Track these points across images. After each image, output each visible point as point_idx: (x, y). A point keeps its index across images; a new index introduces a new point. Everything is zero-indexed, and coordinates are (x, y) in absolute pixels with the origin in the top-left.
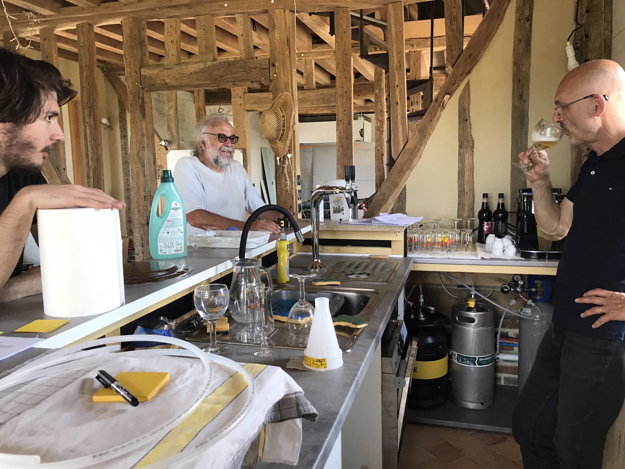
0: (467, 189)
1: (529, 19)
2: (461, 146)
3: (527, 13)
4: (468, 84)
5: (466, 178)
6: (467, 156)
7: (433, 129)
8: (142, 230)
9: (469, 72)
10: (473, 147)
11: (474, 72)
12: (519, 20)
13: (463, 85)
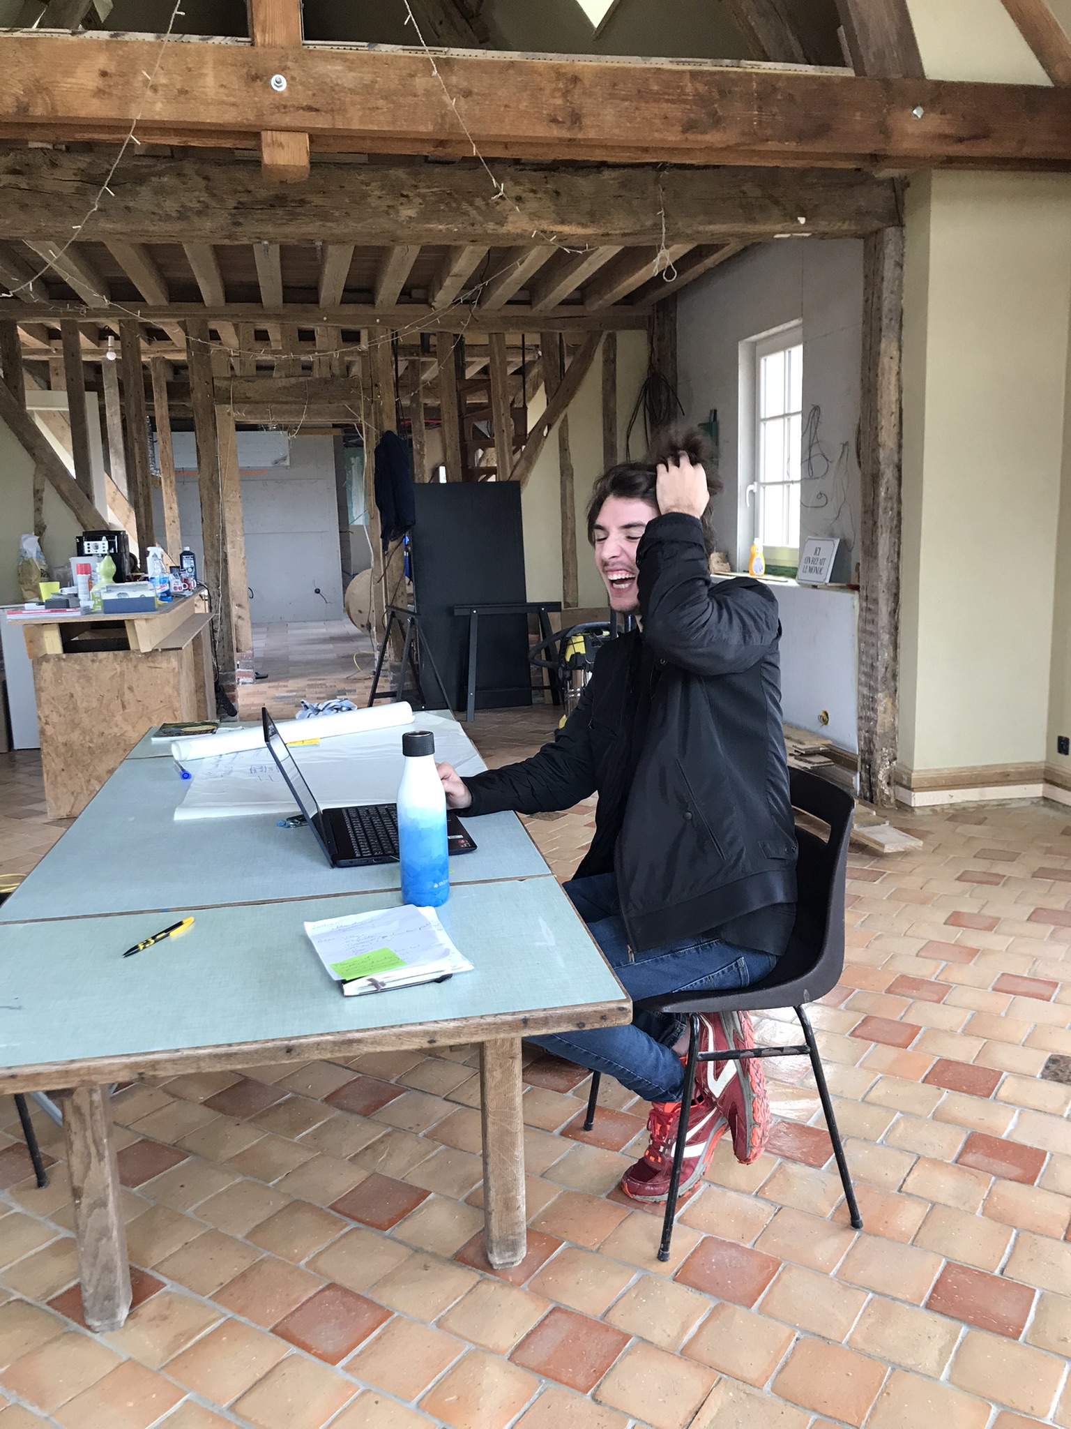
0: (569, 515)
1: (614, 361)
2: (562, 474)
3: (612, 357)
4: (566, 416)
5: (568, 504)
6: (567, 482)
7: (537, 456)
9: (567, 405)
10: (572, 475)
11: (570, 406)
12: (606, 362)
13: (562, 416)
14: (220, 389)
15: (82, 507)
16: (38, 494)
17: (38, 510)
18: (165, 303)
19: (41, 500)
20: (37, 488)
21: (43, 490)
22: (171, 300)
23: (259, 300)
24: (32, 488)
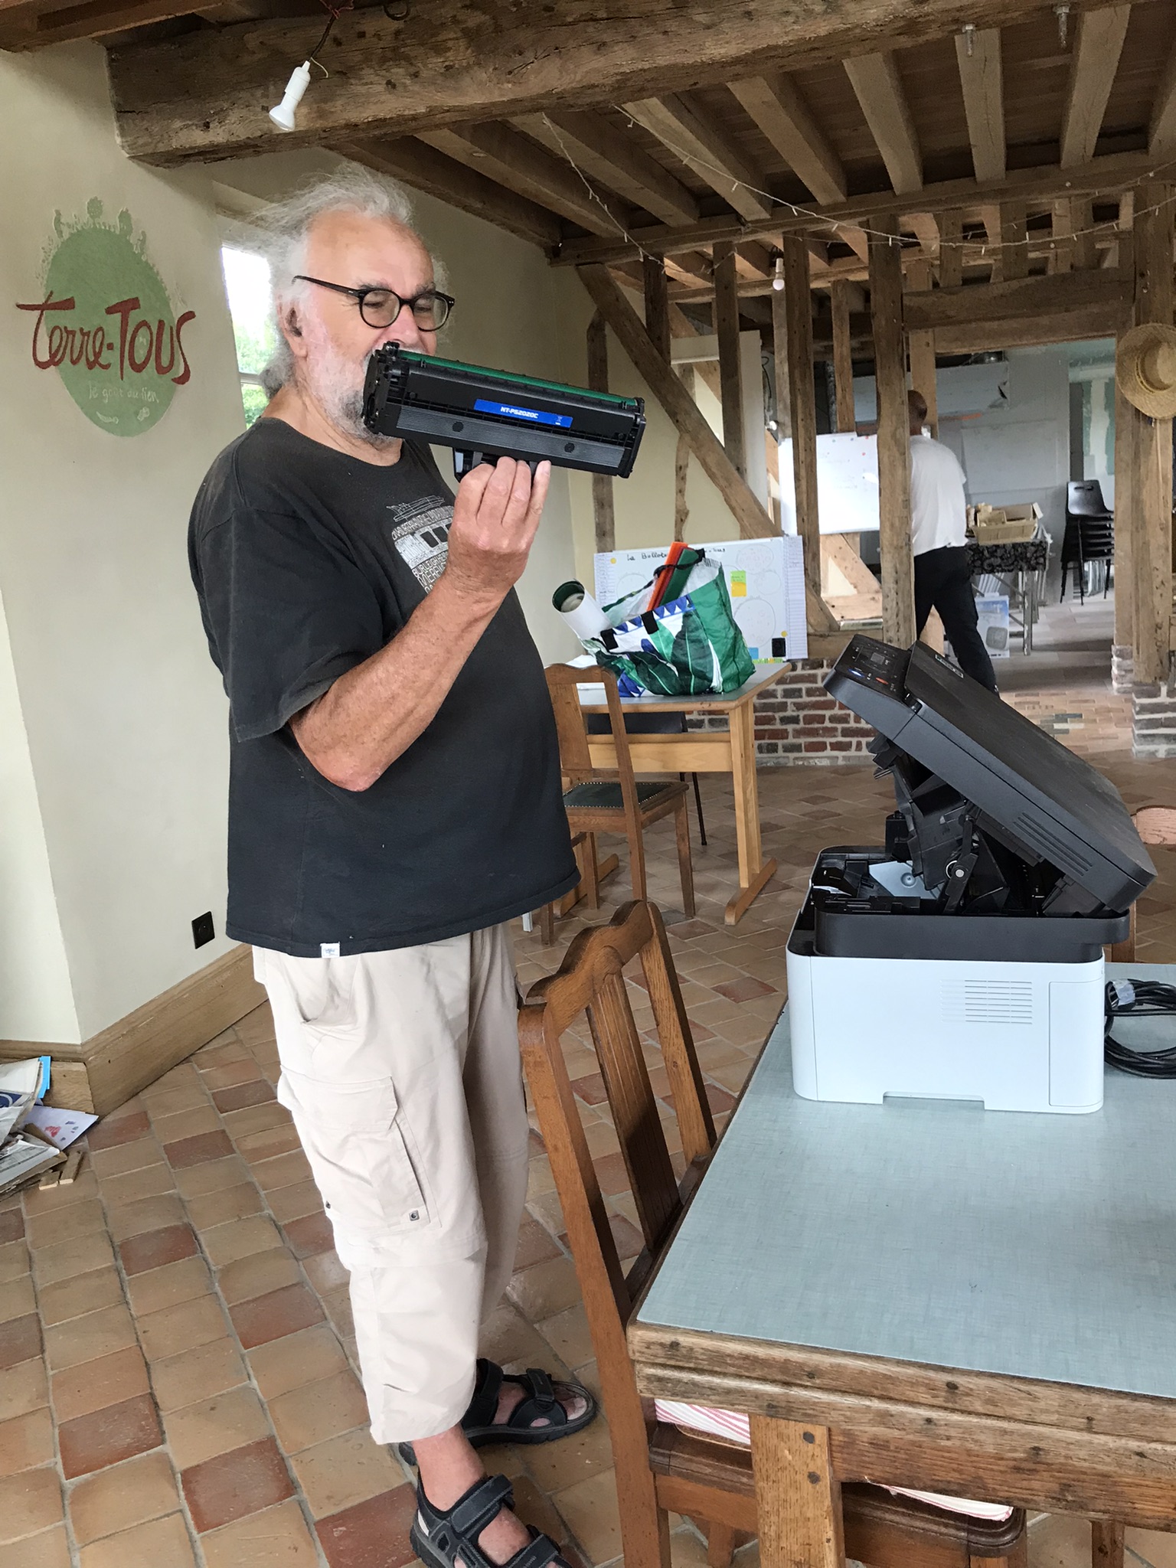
8: (897, 555)
14: (911, 308)
15: (730, 485)
16: (680, 469)
17: (681, 491)
18: (842, 198)
19: (683, 478)
20: (681, 463)
21: (687, 466)
22: (849, 194)
23: (971, 173)
24: (674, 464)
